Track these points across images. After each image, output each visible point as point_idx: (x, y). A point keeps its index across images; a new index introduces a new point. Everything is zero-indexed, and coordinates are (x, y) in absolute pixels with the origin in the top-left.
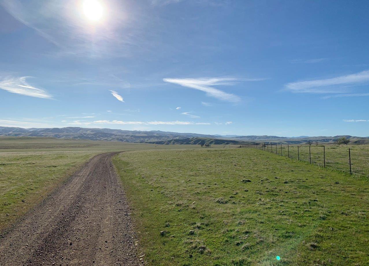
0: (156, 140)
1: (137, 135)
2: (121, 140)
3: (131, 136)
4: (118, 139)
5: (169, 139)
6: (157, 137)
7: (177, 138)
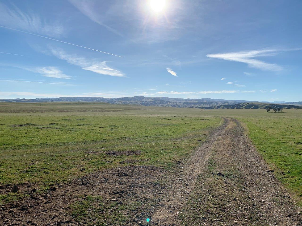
0: (206, 106)
1: (189, 102)
2: (175, 106)
3: (183, 102)
4: (171, 105)
5: (218, 105)
6: (207, 104)
7: (226, 104)
